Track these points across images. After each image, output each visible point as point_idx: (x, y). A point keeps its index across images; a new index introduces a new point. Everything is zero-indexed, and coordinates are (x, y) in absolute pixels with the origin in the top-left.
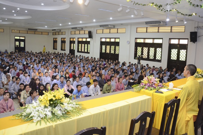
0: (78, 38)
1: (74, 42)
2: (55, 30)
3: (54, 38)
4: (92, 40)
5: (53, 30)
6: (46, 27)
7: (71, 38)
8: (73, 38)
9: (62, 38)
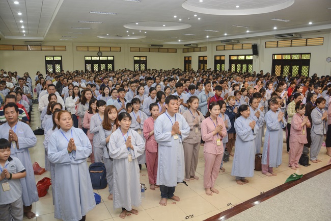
0: (230, 56)
1: (222, 62)
2: (190, 44)
3: (185, 57)
4: (257, 58)
5: (185, 45)
6: (179, 41)
7: (216, 56)
8: (221, 56)
9: (199, 57)
